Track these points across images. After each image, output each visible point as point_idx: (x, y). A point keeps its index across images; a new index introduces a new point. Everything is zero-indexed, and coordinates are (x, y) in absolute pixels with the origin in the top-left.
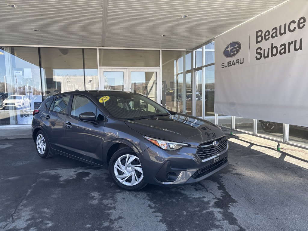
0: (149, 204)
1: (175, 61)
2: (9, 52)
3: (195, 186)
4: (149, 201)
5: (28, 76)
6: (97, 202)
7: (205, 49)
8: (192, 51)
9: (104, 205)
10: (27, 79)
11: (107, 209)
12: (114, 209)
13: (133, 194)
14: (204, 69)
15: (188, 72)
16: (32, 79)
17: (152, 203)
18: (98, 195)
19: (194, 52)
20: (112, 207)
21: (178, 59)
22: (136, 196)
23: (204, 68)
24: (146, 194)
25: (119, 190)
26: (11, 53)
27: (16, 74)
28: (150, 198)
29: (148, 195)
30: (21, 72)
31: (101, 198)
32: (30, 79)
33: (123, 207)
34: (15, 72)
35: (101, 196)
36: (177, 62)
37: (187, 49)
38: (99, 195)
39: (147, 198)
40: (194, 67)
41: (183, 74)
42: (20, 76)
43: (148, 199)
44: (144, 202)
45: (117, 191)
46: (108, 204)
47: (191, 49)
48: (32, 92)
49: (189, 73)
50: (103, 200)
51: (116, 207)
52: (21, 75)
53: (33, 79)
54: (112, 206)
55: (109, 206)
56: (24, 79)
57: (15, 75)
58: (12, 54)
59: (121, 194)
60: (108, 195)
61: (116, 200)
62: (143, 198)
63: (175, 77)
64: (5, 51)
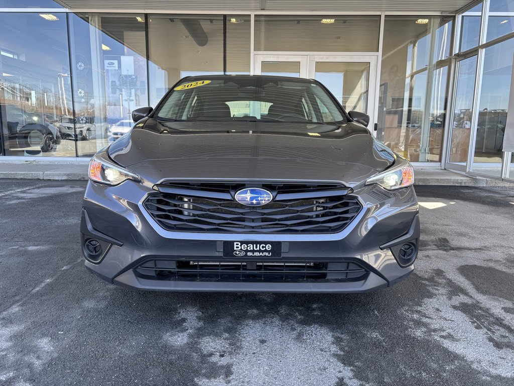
0: (339, 375)
1: (410, 48)
2: (97, 26)
3: (489, 330)
4: (339, 364)
5: (128, 70)
6: (185, 340)
7: (490, 11)
8: (454, 17)
9: (202, 353)
10: (126, 76)
11: (204, 371)
12: (227, 376)
13: (293, 329)
14: (482, 53)
15: (440, 64)
16: (134, 77)
17: (350, 374)
18: (197, 317)
19: (459, 19)
20: (222, 367)
21: (419, 41)
22: (299, 337)
23: (484, 50)
24: (331, 334)
25: (255, 311)
26: (101, 28)
27: (109, 65)
28: (342, 353)
29: (338, 341)
30: (116, 62)
31: (199, 329)
32: (130, 76)
33: (255, 374)
34: (106, 62)
35: (201, 323)
36: (414, 48)
37: (442, 12)
38: (199, 318)
39: (334, 349)
40: (456, 51)
41: (426, 72)
42: (115, 70)
43: (335, 355)
44: (323, 363)
45: (250, 312)
46: (211, 355)
47: (452, 12)
48: (132, 100)
49: (442, 66)
50: (203, 335)
51: (234, 369)
52: (117, 68)
53: (136, 77)
54: (224, 361)
55: (214, 359)
56: (121, 75)
57: (106, 68)
58: (102, 31)
59: (257, 325)
60: (223, 321)
61: (238, 344)
62: (322, 350)
63: (408, 80)
64: (91, 24)
